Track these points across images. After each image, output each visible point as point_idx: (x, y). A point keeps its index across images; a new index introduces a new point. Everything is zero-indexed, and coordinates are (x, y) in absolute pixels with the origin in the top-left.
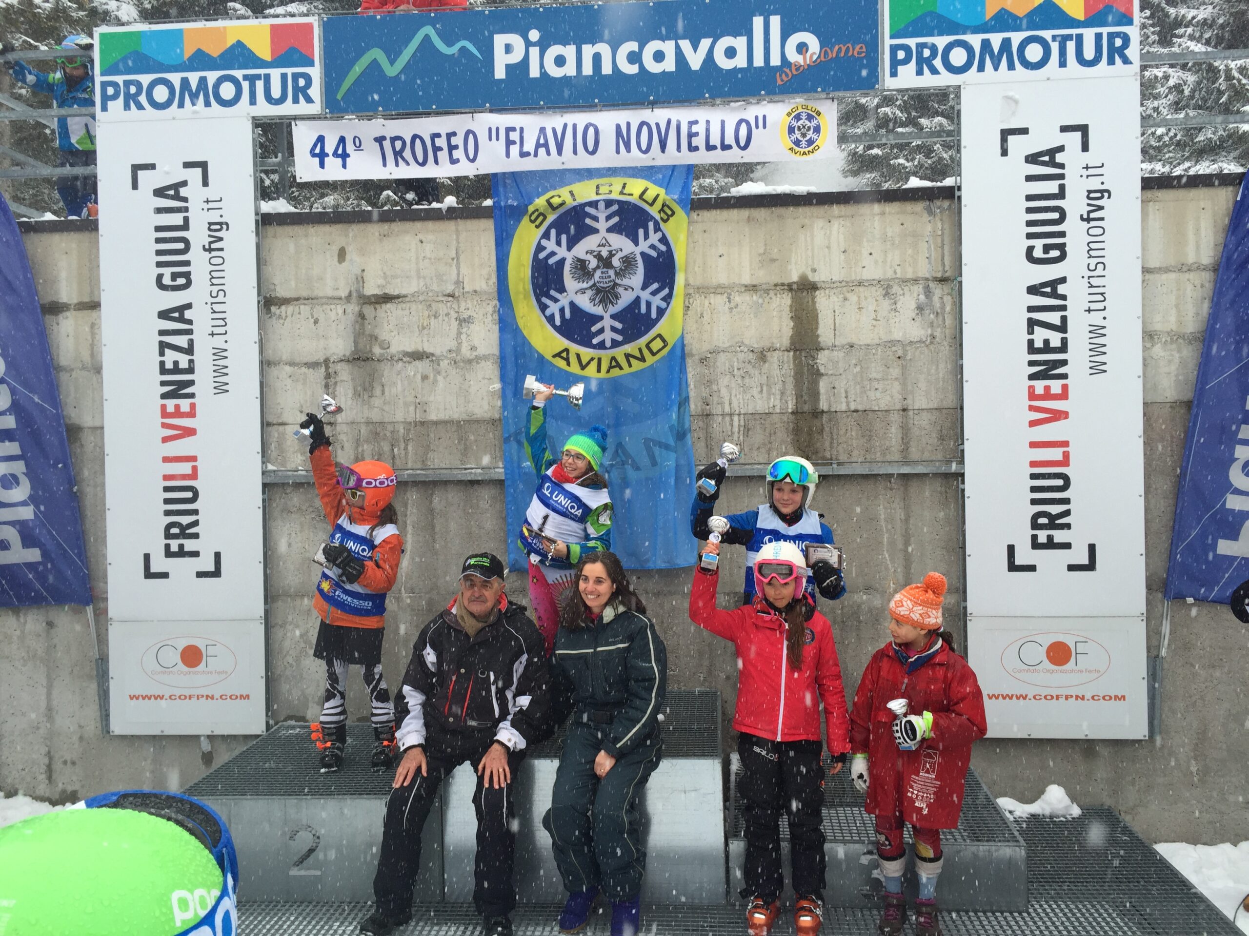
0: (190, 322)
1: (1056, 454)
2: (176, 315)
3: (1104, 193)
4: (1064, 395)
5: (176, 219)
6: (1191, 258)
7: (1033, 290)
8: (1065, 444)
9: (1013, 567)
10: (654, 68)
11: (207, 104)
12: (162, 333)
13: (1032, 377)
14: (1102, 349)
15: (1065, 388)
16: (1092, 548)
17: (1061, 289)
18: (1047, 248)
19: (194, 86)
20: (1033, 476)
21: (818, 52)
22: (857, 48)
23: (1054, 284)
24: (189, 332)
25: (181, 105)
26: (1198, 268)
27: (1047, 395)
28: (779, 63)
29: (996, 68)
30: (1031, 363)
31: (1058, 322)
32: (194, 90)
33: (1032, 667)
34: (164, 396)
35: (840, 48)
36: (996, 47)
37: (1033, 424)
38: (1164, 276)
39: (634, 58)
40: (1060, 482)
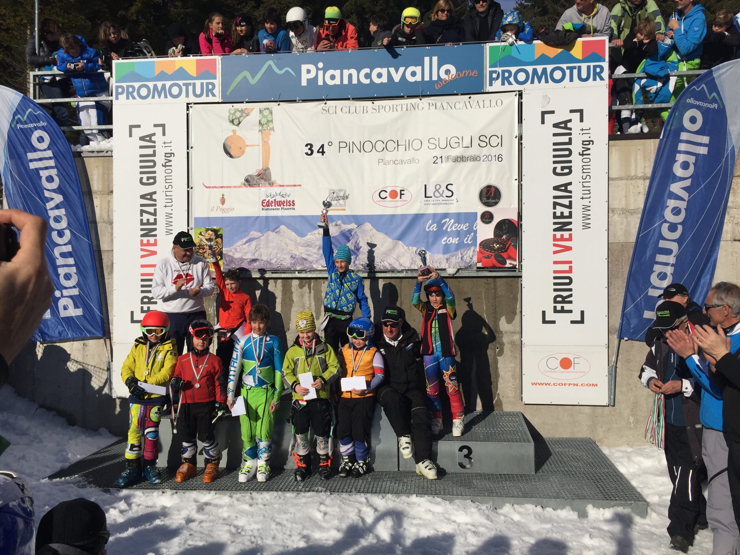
0: (155, 200)
1: (566, 267)
2: (149, 197)
3: (591, 142)
4: (570, 239)
5: (150, 151)
6: (633, 173)
7: (556, 188)
8: (570, 262)
9: (544, 321)
10: (377, 81)
11: (166, 97)
12: (142, 205)
13: (555, 230)
14: (589, 217)
15: (571, 235)
16: (582, 313)
17: (569, 188)
18: (563, 168)
19: (159, 88)
20: (555, 278)
21: (455, 73)
22: (474, 73)
23: (566, 185)
24: (155, 205)
25: (153, 97)
26: (636, 178)
27: (562, 239)
28: (436, 79)
29: (539, 82)
30: (555, 223)
31: (568, 204)
32: (159, 90)
33: (553, 370)
34: (142, 236)
35: (465, 73)
36: (540, 73)
37: (555, 252)
38: (620, 182)
39: (368, 76)
40: (567, 281)
